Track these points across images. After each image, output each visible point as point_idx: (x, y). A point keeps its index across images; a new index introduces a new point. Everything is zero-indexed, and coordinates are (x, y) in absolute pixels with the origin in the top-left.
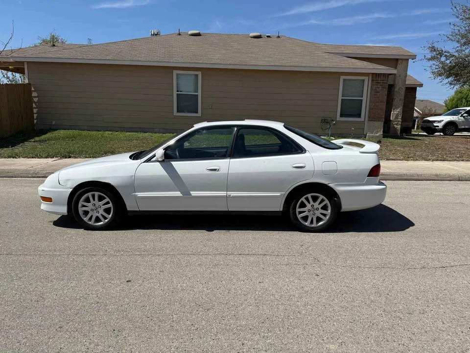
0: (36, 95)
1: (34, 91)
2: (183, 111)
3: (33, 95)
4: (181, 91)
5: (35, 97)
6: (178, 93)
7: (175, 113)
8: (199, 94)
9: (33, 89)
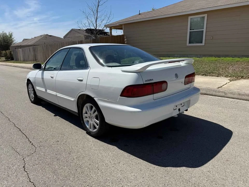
0: (126, 40)
1: (125, 38)
2: (193, 43)
3: (125, 40)
4: (193, 30)
5: (126, 41)
6: (191, 31)
7: (188, 44)
8: (204, 30)
9: (125, 37)
